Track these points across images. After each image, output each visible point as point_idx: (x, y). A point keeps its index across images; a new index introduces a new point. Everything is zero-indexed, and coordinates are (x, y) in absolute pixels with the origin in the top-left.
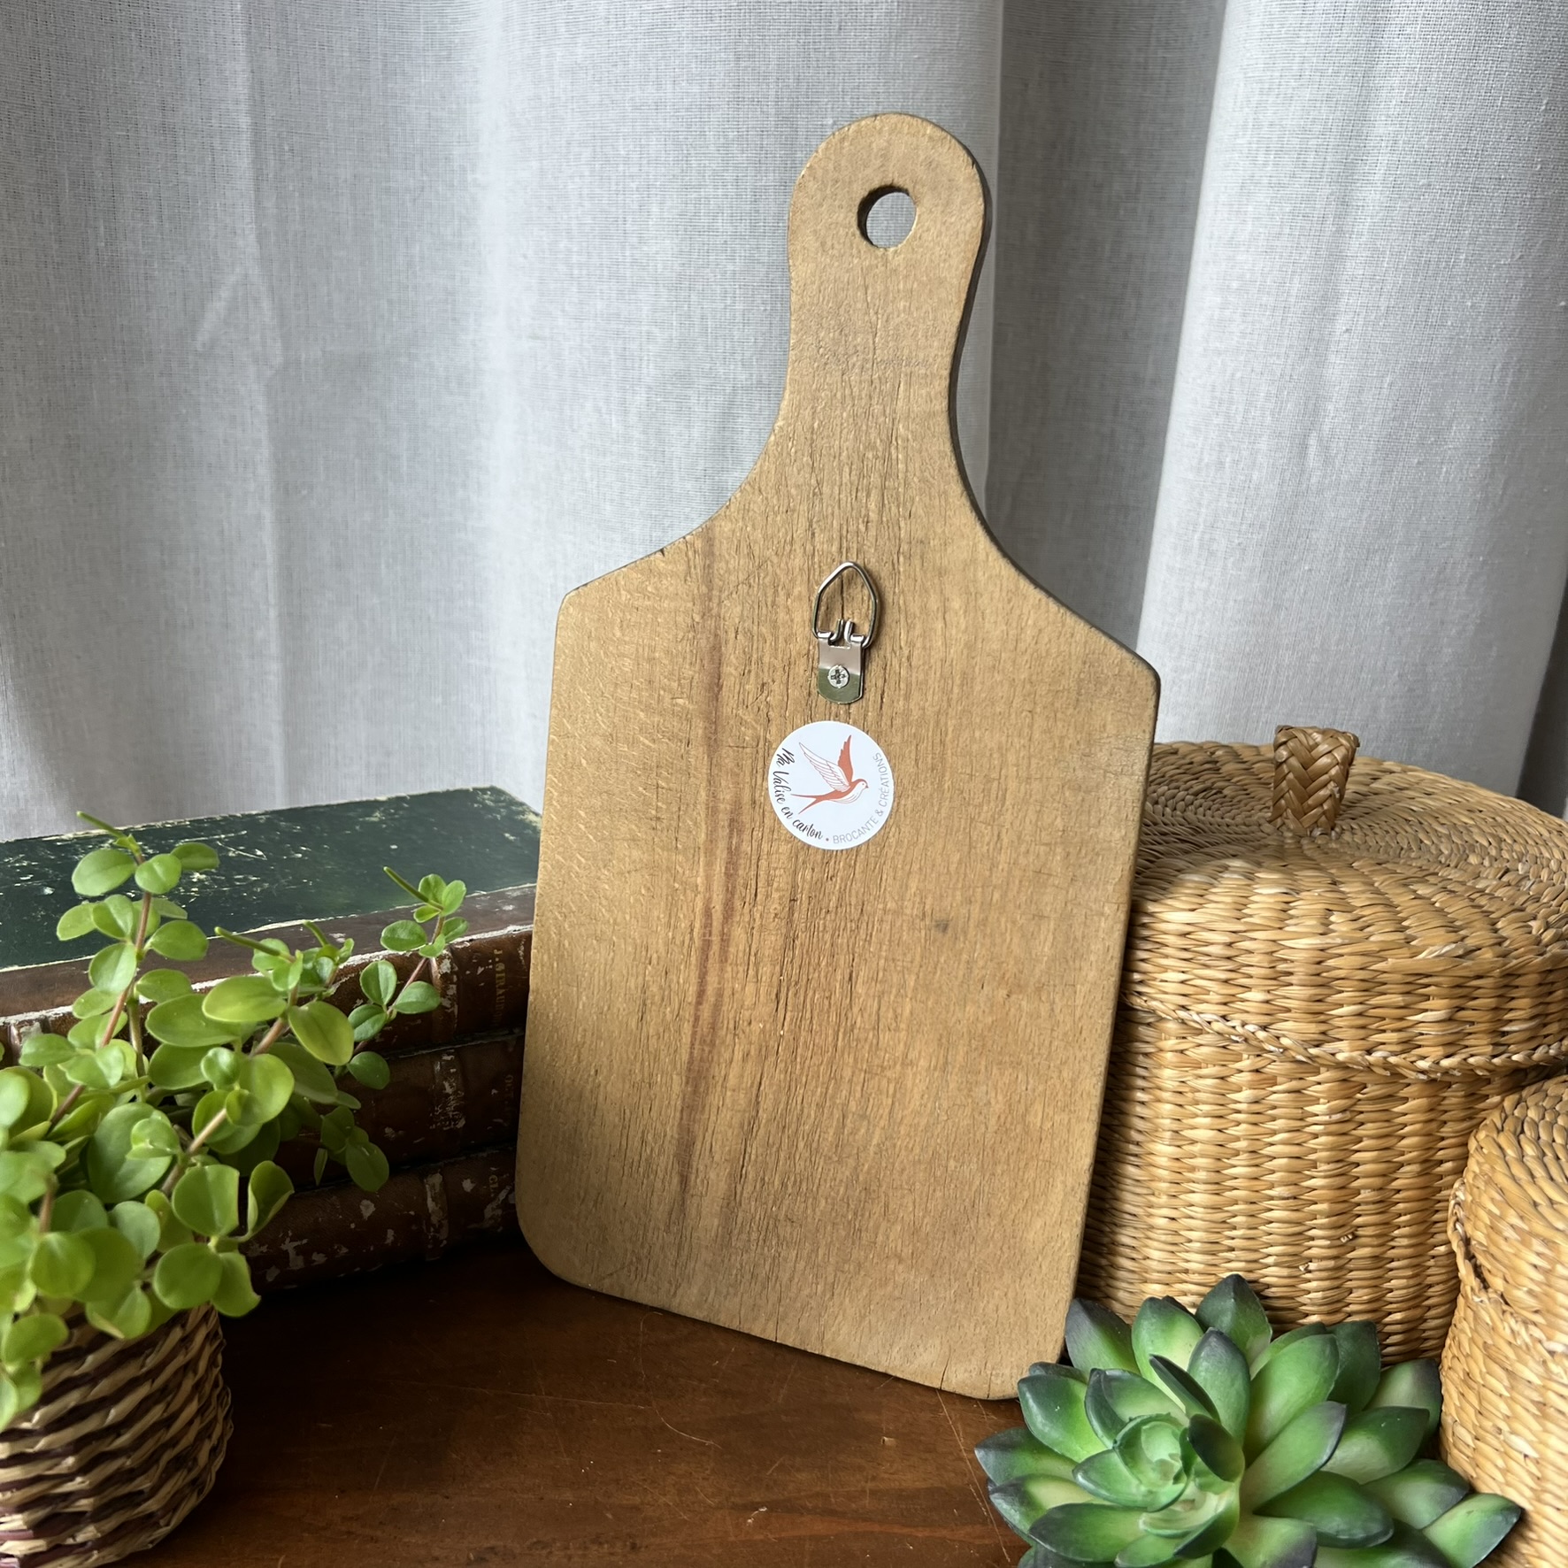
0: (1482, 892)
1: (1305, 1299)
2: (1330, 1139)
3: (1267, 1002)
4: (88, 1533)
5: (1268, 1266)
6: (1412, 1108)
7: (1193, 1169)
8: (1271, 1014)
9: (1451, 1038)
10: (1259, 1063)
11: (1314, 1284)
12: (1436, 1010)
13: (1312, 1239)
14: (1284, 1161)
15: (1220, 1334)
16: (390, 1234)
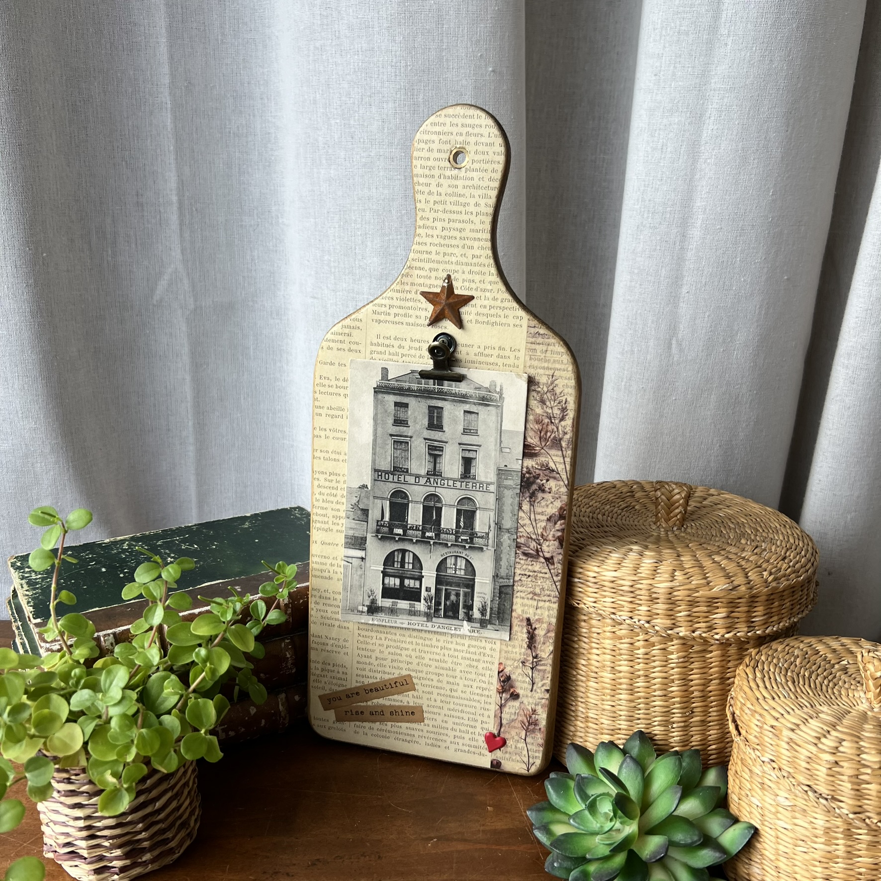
0: (744, 558)
1: (672, 740)
2: (679, 669)
3: (649, 611)
4: (147, 857)
5: (655, 726)
6: (714, 655)
7: (620, 684)
8: (651, 616)
9: (728, 625)
10: (647, 637)
11: (675, 734)
12: (721, 613)
13: (674, 714)
14: (659, 680)
15: (631, 757)
16: (263, 721)
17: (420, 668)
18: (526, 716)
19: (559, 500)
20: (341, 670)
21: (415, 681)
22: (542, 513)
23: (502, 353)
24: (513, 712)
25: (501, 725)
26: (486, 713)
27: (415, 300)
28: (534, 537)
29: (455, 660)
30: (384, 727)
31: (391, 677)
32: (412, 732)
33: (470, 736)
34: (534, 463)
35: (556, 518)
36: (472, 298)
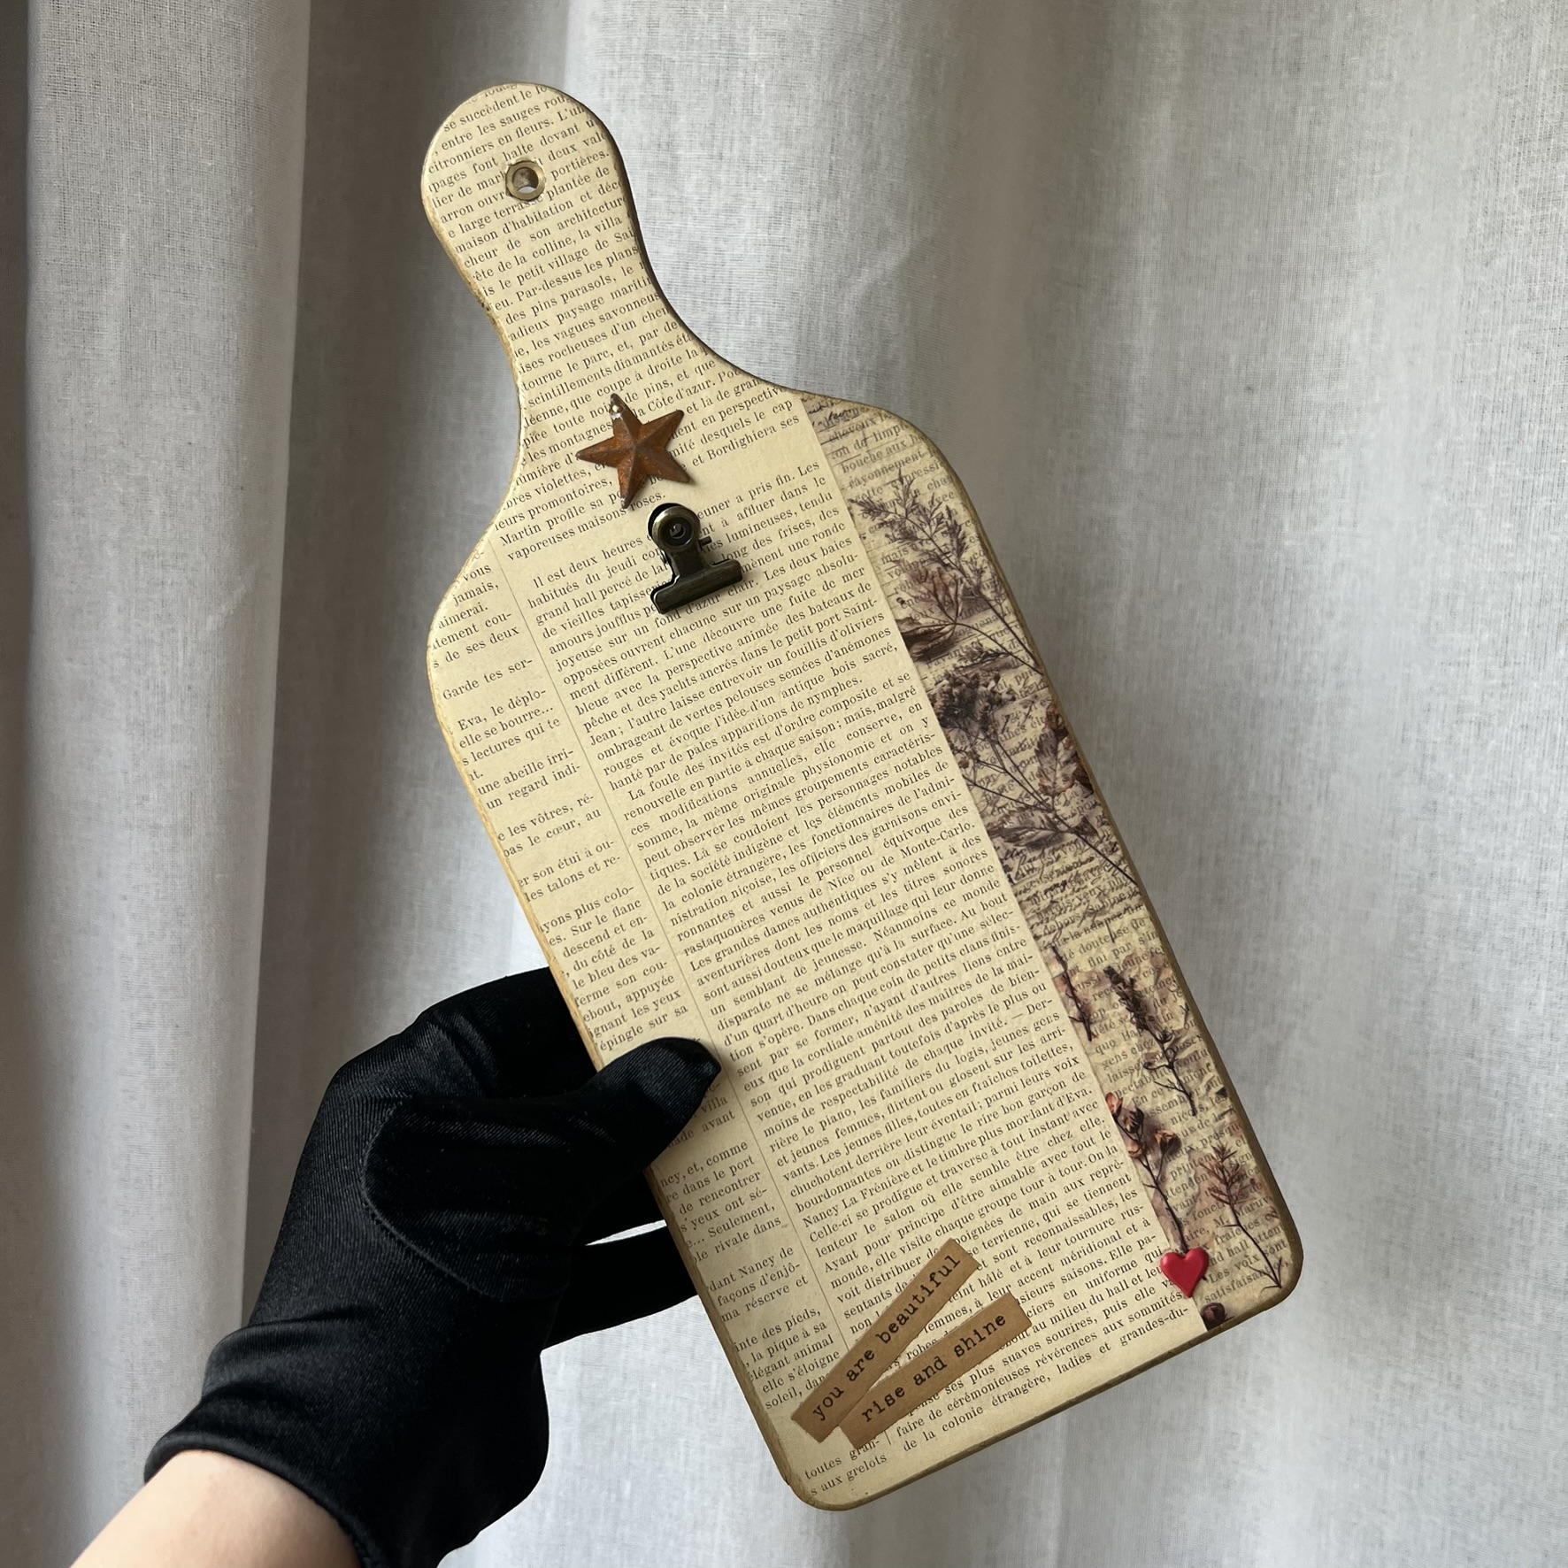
17: (963, 1211)
18: (1211, 1172)
19: (1037, 704)
20: (808, 1325)
21: (967, 1246)
22: (1022, 747)
23: (787, 487)
24: (1186, 1182)
25: (1178, 1225)
26: (1137, 1220)
27: (572, 477)
28: (1031, 802)
29: (1020, 1147)
30: (958, 1394)
31: (917, 1270)
32: (1021, 1364)
33: (1134, 1290)
34: (955, 661)
35: (1052, 740)
36: (679, 415)
